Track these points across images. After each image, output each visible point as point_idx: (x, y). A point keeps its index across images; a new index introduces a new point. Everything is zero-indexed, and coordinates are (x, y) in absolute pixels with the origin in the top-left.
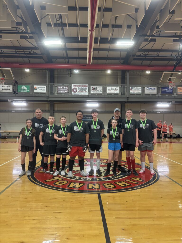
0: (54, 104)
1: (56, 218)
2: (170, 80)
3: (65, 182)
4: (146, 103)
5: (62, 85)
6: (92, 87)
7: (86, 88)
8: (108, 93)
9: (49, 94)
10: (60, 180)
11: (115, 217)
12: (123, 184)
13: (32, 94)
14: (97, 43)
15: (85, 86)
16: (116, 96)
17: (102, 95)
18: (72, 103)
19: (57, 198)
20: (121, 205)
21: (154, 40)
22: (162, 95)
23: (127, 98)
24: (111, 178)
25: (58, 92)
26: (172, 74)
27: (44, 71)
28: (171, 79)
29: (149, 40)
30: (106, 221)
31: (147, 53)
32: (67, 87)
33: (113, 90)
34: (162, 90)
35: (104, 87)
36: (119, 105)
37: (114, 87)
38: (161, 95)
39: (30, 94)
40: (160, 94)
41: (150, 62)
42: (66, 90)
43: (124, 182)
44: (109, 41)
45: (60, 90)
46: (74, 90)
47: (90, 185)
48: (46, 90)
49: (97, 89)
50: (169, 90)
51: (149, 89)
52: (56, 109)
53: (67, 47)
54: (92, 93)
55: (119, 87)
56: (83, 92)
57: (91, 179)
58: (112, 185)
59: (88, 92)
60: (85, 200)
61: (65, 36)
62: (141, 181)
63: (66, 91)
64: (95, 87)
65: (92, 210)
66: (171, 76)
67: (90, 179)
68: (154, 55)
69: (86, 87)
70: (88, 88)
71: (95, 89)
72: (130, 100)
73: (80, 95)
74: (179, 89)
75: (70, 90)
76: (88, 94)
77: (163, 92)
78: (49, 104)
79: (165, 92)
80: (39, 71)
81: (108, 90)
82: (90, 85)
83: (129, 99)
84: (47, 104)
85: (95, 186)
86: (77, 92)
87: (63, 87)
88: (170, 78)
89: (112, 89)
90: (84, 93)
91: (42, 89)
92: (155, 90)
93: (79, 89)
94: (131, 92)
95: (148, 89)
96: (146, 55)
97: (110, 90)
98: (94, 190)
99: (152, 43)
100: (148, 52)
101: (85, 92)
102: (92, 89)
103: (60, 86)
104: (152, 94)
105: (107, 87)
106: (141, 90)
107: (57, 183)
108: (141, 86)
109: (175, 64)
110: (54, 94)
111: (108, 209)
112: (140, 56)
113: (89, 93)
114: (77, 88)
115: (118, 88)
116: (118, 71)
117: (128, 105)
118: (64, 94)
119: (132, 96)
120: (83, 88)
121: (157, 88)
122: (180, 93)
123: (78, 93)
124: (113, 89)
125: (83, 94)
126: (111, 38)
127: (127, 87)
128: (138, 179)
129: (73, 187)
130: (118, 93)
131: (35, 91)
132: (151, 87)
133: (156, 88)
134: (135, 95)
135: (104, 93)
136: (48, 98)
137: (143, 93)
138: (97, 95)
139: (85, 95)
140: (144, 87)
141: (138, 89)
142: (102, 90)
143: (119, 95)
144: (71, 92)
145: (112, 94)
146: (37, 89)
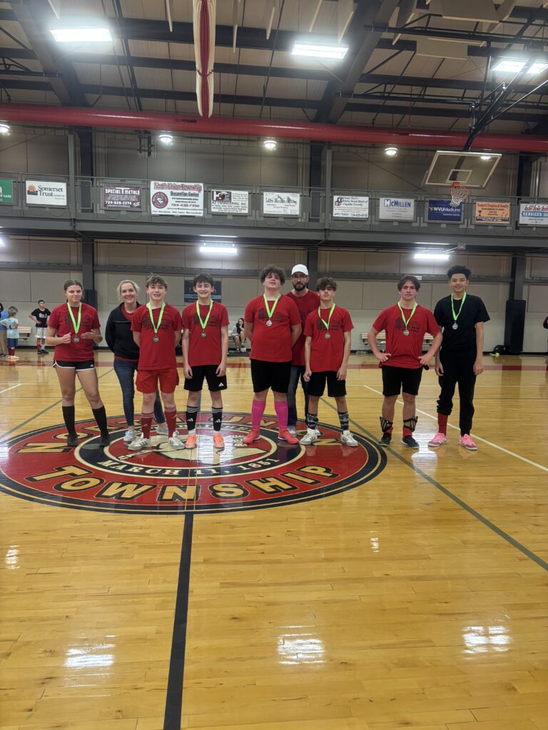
0: (95, 244)
1: (30, 591)
2: (454, 177)
3: (94, 482)
4: (381, 248)
5: (119, 181)
6: (215, 193)
7: (197, 195)
8: (265, 212)
9: (79, 211)
10: (79, 474)
11: (221, 583)
12: (272, 487)
13: (19, 208)
14: (231, 45)
15: (193, 188)
16: (292, 224)
17: (249, 218)
18: (154, 242)
19: (54, 530)
20: (249, 548)
21: (411, 46)
22: (429, 223)
23: (325, 230)
24: (241, 467)
25: (105, 205)
26: (462, 158)
27: (60, 133)
28: (458, 175)
29: (394, 44)
30: (190, 594)
31: (389, 88)
32: (136, 189)
33: (282, 205)
34: (431, 209)
35: (254, 192)
36: (302, 252)
37: (284, 196)
38: (426, 225)
39: (14, 208)
40: (424, 222)
41: (398, 117)
42: (134, 199)
43: (276, 478)
44: (268, 38)
45: (114, 198)
46: (158, 199)
47: (168, 489)
48: (65, 197)
49: (230, 198)
50: (452, 210)
51: (391, 204)
52: (102, 260)
53: (132, 55)
54: (216, 210)
55: (299, 195)
56: (187, 205)
57: (179, 473)
58: (239, 487)
59: (201, 207)
60: (140, 535)
61: (125, 15)
62: (329, 475)
63: (133, 202)
64: (224, 192)
65: (153, 564)
66: (458, 167)
67: (176, 473)
68: (409, 96)
70: (202, 194)
71: (226, 199)
72: (333, 237)
73: (177, 217)
74: (480, 209)
75: (145, 198)
76: (202, 215)
77: (433, 215)
78: (80, 243)
79: (440, 216)
80: (44, 134)
81: (265, 204)
82: (210, 185)
83: (331, 233)
84: (72, 243)
85: (185, 491)
86: (169, 205)
87: (123, 189)
88: (454, 172)
89: (279, 199)
90: (190, 211)
91: (55, 193)
92: (408, 208)
93: (175, 197)
94: (338, 211)
95: (387, 205)
96: (384, 92)
97: (271, 203)
98: (176, 503)
99: (406, 54)
100: (393, 86)
101: (195, 208)
102: (215, 199)
103: (114, 186)
104: (401, 222)
105: (265, 193)
106: (366, 205)
107: (66, 486)
108: (367, 196)
109: (471, 128)
110: (94, 212)
111: (206, 561)
112: (365, 96)
113: (206, 209)
114: (167, 192)
115: (296, 197)
116: (300, 143)
117: (329, 252)
118: (125, 213)
119: (340, 226)
120: (185, 194)
121: (415, 201)
122: (481, 220)
123: (171, 211)
124: (282, 201)
125: (185, 214)
126: (273, 32)
127: (325, 197)
128: (321, 471)
129: (112, 496)
130: (298, 213)
131: (31, 199)
132: (396, 200)
133: (412, 201)
134: (350, 222)
135: (254, 211)
136: (75, 223)
137: (373, 216)
138: (231, 217)
139: (194, 216)
140: (377, 197)
141: (358, 203)
142: (247, 203)
143: (300, 220)
144: (147, 205)
145: (278, 218)
146: (37, 192)
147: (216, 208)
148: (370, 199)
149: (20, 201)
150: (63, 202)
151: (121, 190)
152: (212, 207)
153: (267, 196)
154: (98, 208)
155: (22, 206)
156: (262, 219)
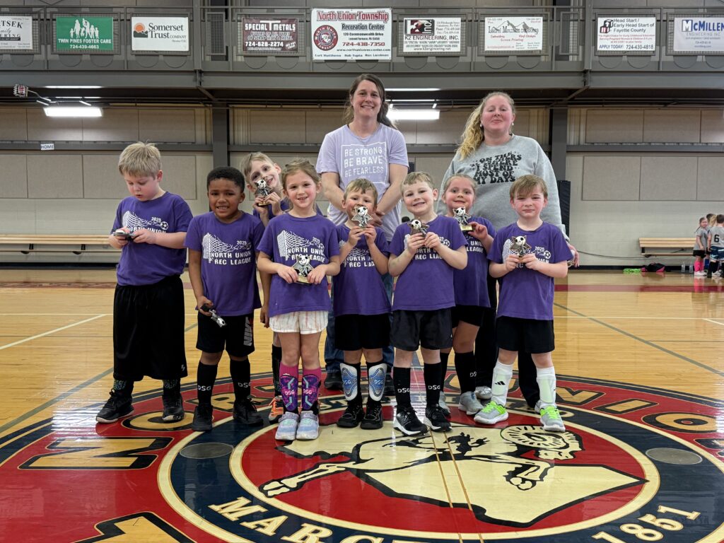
5: (264, 12)
8: (486, 49)
9: (208, 58)
13: (122, 57)
15: (376, 17)
16: (529, 64)
17: (461, 59)
23: (585, 72)
25: (245, 48)
32: (290, 22)
33: (516, 35)
35: (470, 18)
37: (518, 21)
39: (116, 57)
45: (257, 38)
46: (323, 36)
48: (187, 39)
49: (432, 29)
51: (693, 27)
54: (411, 50)
55: (541, 19)
56: (366, 44)
59: (389, 45)
63: (285, 42)
69: (381, 23)
70: (389, 26)
72: (597, 83)
73: (351, 62)
75: (304, 37)
76: (389, 58)
81: (488, 35)
82: (403, 11)
83: (595, 78)
86: (339, 45)
87: (270, 22)
89: (510, 28)
90: (371, 53)
91: (172, 33)
92: (722, 32)
93: (349, 32)
94: (606, 42)
95: (687, 30)
97: (497, 34)
101: (380, 50)
102: (409, 32)
103: (259, 17)
104: (709, 55)
105: (486, 19)
106: (652, 31)
108: (653, 15)
110: (229, 59)
113: (395, 48)
114: (337, 25)
115: (537, 23)
117: (584, 111)
118: (274, 59)
119: (609, 64)
120: (364, 27)
123: (343, 54)
124: (515, 30)
125: (364, 58)
127: (583, 21)
130: (540, 47)
131: (138, 44)
132: (702, 20)
134: (625, 58)
135: (469, 48)
136: (201, 76)
137: (664, 48)
138: (433, 60)
139: (377, 60)
140: (670, 18)
141: (638, 28)
142: (459, 35)
143: (543, 59)
144: (306, 46)
145: (508, 56)
146: (147, 32)
147: (411, 45)
148: (657, 21)
149: (123, 47)
150: (184, 46)
151: (268, 24)
152: (405, 45)
153: (490, 23)
154: (235, 53)
155: (126, 53)
156: (483, 59)
